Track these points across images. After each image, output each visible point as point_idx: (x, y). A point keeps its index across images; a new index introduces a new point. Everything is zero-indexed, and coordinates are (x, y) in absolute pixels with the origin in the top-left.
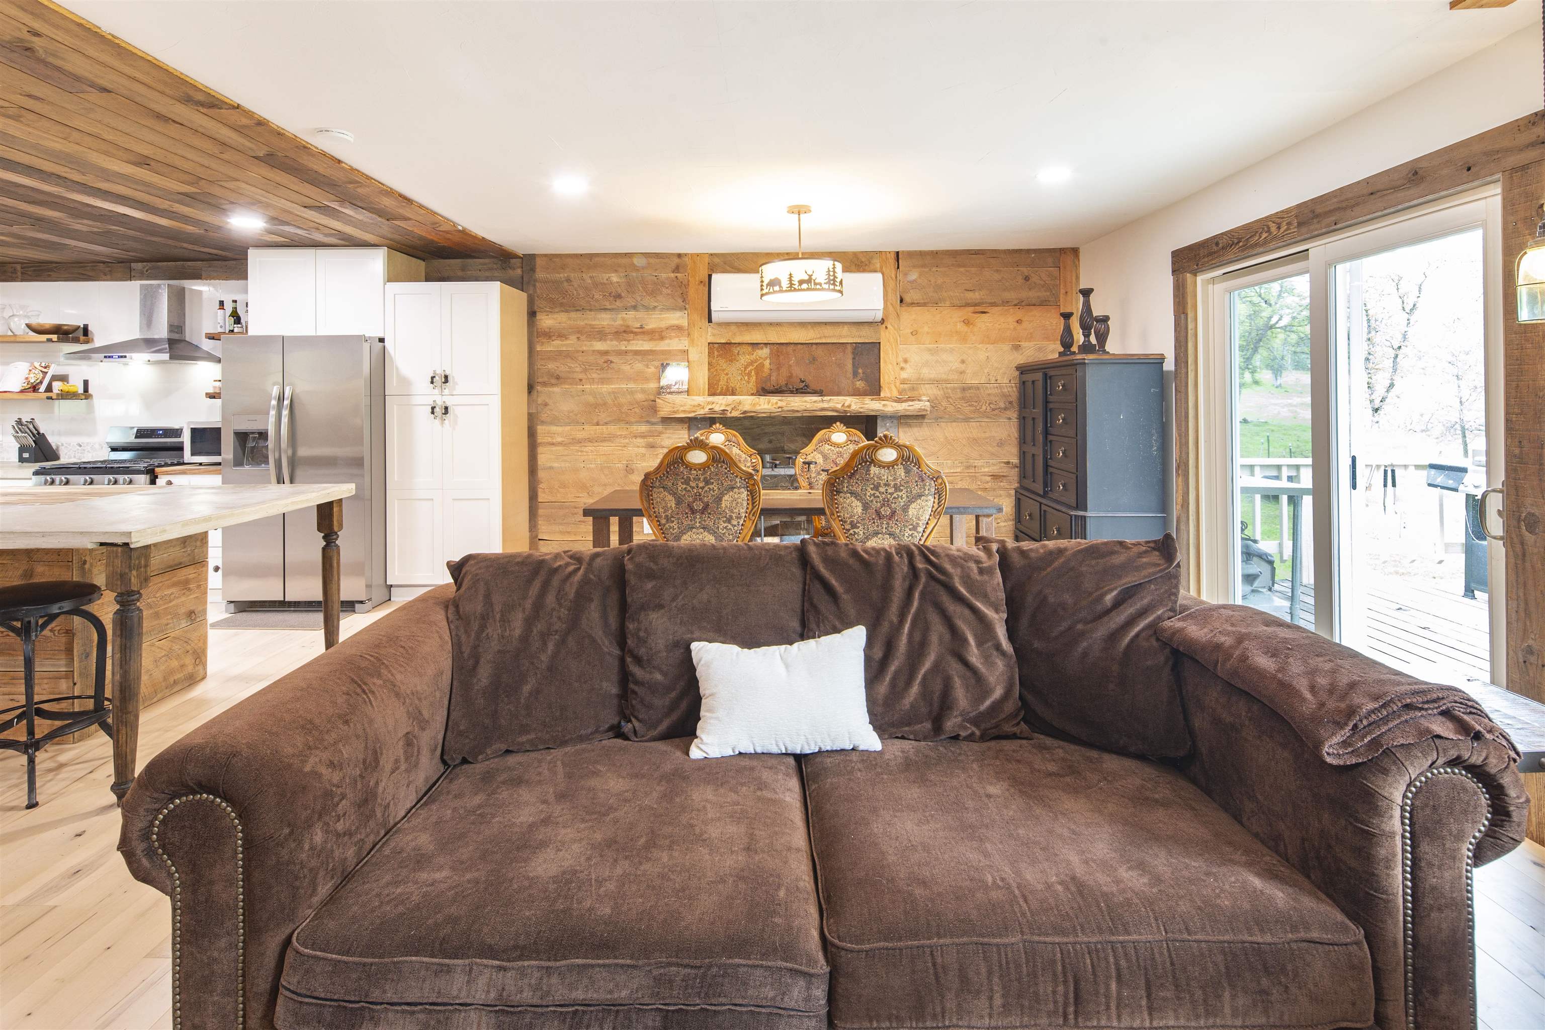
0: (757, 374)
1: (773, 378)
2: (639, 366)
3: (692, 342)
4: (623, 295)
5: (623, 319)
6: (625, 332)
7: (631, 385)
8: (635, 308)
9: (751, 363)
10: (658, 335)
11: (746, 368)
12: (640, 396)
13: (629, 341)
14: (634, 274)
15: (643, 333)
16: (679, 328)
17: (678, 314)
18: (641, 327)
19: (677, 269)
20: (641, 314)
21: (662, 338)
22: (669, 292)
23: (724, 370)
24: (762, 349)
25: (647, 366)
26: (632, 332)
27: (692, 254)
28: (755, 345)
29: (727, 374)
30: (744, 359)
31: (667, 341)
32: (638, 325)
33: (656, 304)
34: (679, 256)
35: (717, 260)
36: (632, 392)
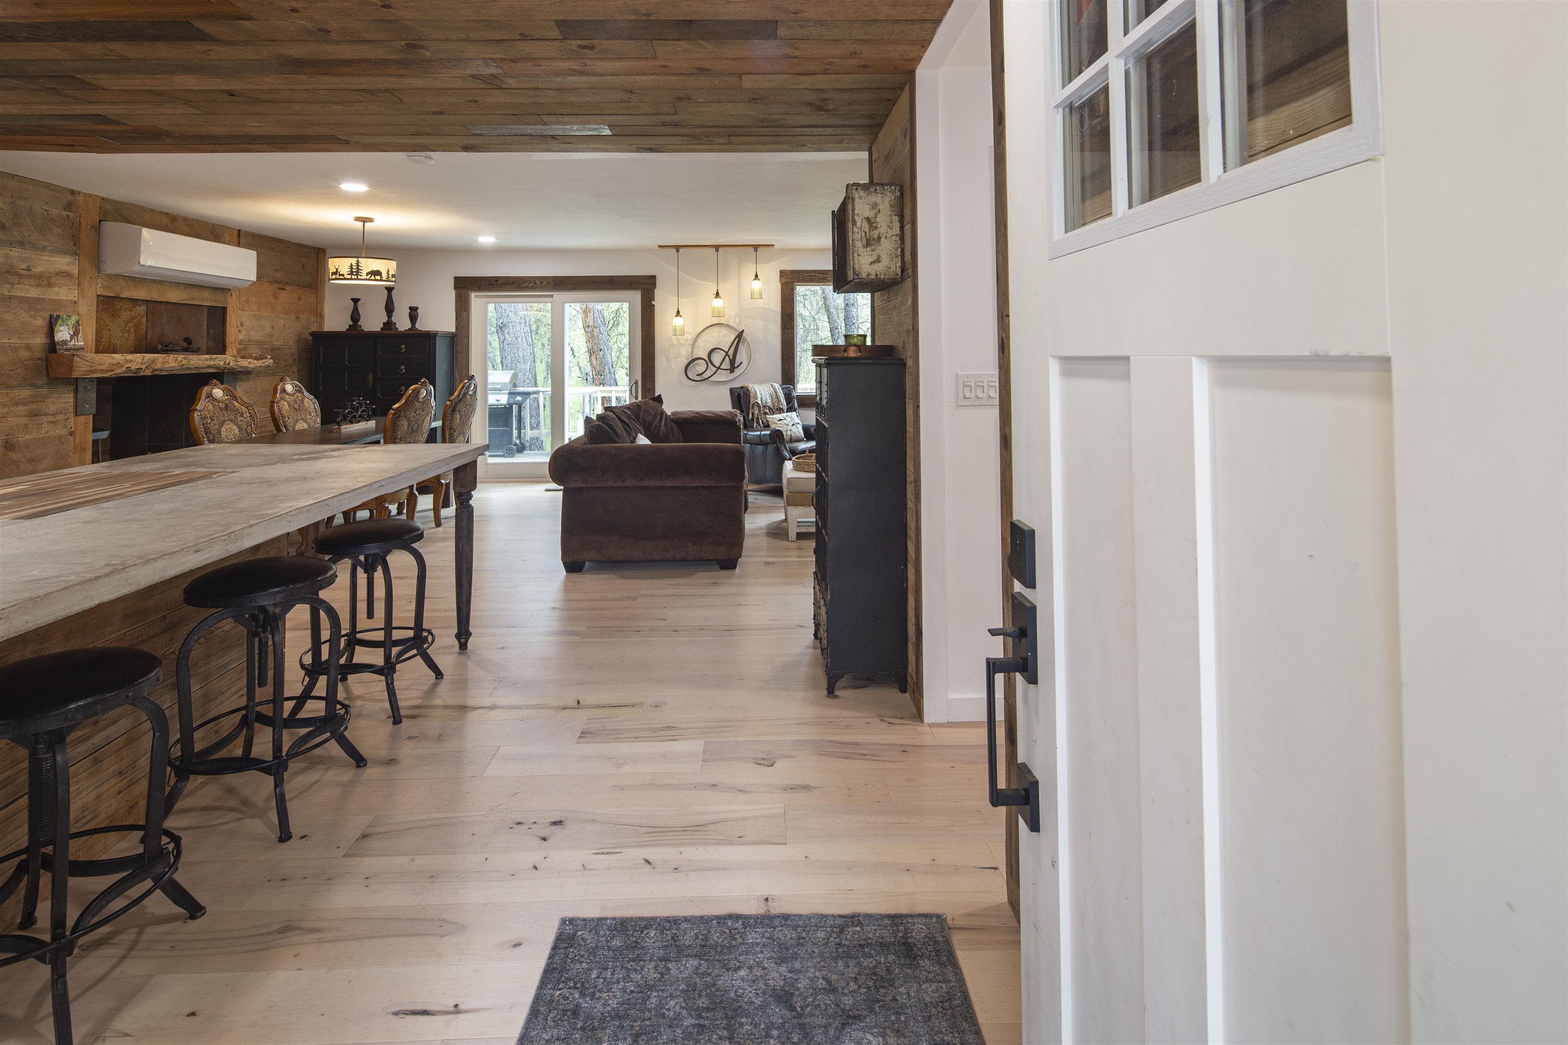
0: (135, 331)
1: (149, 336)
2: (24, 316)
3: (82, 293)
4: (7, 225)
5: (7, 256)
6: (7, 272)
7: (15, 340)
8: (21, 244)
9: (132, 319)
10: (46, 280)
11: (126, 324)
12: (24, 354)
13: (13, 284)
14: (22, 203)
15: (30, 276)
16: (68, 275)
17: (68, 259)
18: (28, 269)
19: (69, 207)
20: (28, 254)
21: (50, 285)
22: (60, 231)
23: (107, 325)
24: (140, 306)
25: (34, 317)
26: (17, 274)
27: (85, 194)
28: (135, 301)
29: (109, 330)
30: (125, 315)
31: (56, 289)
32: (24, 266)
33: (45, 244)
34: (73, 192)
35: (108, 206)
36: (15, 349)
